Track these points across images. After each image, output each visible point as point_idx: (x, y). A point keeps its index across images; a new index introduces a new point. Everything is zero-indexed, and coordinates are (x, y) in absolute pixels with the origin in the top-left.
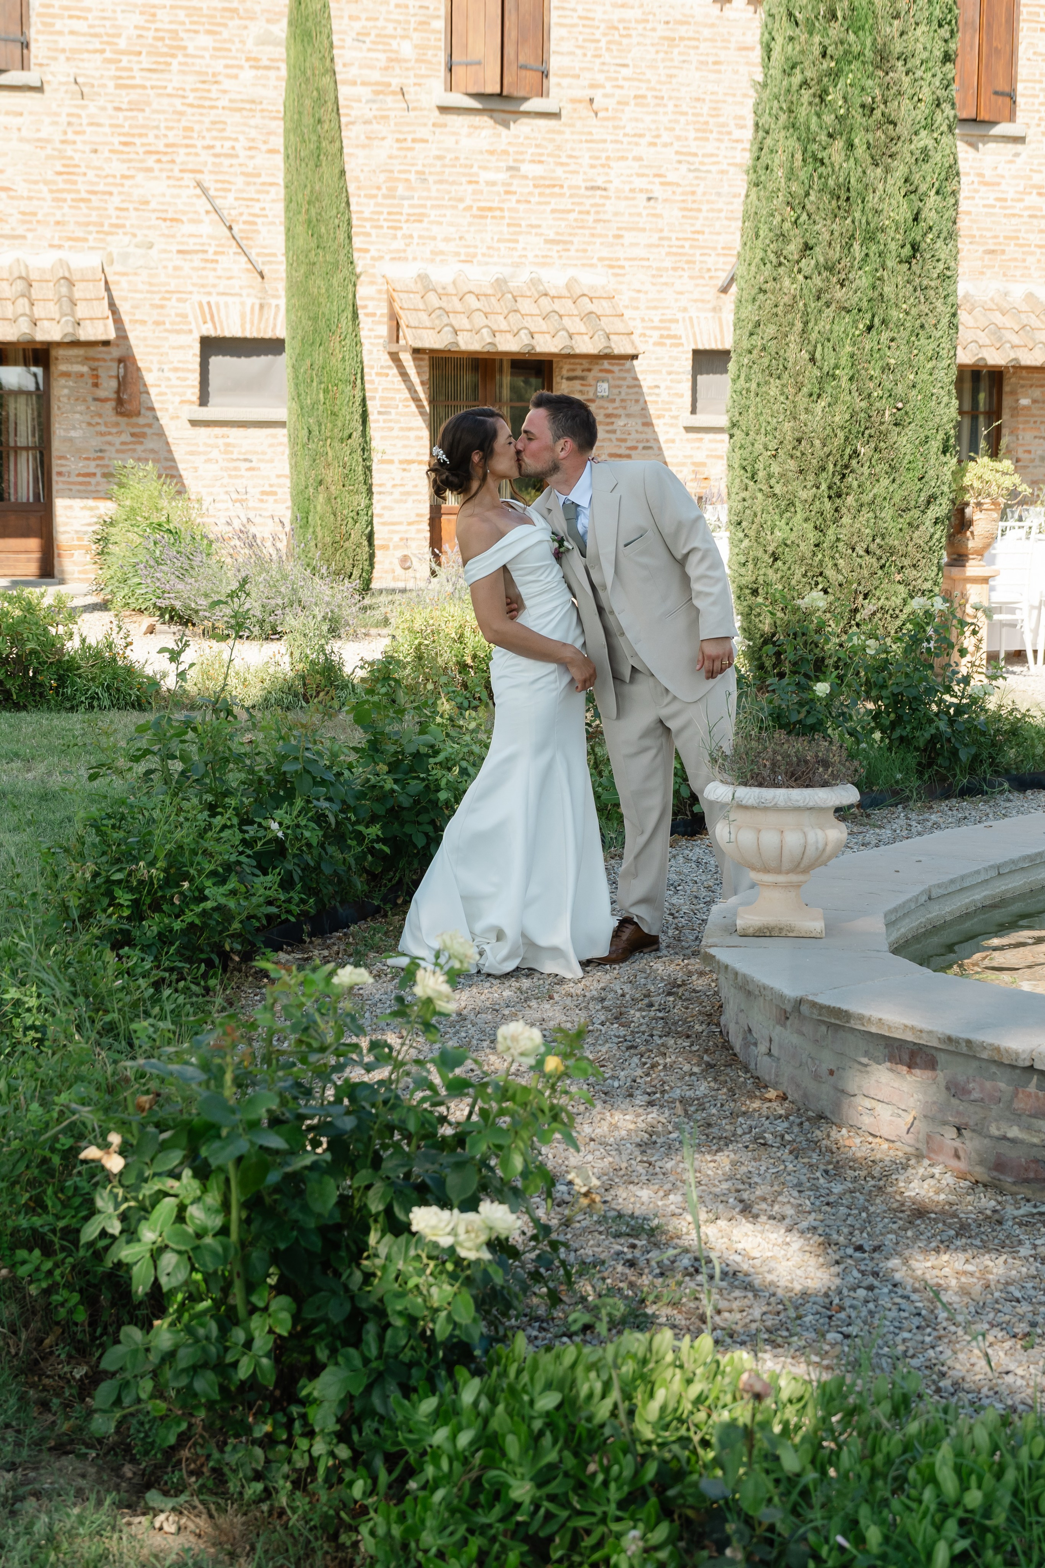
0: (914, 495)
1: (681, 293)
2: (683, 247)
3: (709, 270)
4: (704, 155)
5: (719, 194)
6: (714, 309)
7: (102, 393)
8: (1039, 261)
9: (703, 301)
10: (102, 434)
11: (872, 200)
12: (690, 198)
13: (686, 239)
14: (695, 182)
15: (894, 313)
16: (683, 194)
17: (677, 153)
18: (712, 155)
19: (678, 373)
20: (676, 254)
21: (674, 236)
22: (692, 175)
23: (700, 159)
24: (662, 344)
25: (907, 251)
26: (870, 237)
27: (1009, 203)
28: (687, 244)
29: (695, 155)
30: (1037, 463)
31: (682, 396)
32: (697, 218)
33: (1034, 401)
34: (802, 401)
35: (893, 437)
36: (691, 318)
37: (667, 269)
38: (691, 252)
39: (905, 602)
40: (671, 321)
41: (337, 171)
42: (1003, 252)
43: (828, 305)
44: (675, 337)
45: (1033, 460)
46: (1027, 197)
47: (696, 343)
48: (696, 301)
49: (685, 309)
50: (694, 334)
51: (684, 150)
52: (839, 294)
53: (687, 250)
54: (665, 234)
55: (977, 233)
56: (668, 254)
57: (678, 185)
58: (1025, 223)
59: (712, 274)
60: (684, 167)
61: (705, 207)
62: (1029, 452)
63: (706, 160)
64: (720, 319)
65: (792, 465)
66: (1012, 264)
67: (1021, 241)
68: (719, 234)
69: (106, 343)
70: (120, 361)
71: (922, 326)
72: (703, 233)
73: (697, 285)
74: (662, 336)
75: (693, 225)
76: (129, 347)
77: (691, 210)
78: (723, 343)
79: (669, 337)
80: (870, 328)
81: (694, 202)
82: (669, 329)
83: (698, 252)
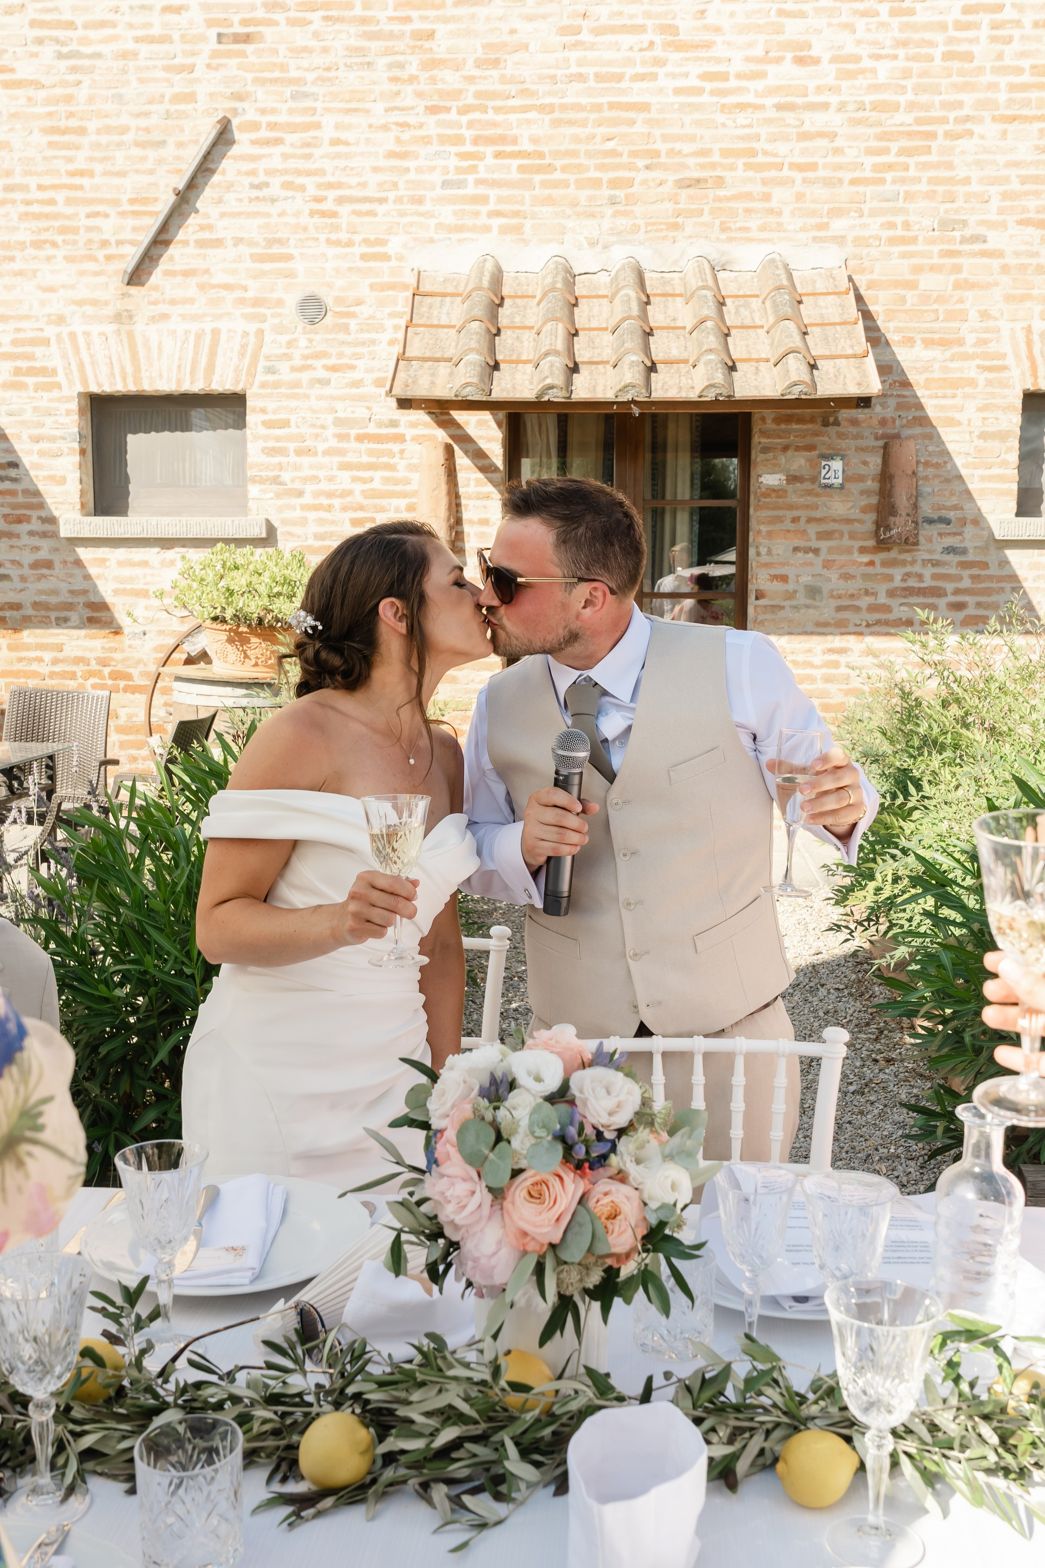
1: (51, 289)
2: (52, 202)
3: (105, 243)
4: (86, 26)
5: (119, 98)
6: (118, 318)
8: (800, 197)
9: (94, 303)
12: (63, 108)
13: (54, 187)
14: (72, 78)
16: (48, 102)
17: (33, 24)
18: (103, 24)
19: (53, 439)
20: (37, 216)
21: (33, 182)
22: (64, 64)
23: (80, 32)
24: (21, 386)
27: (733, 83)
28: (60, 196)
29: (70, 25)
30: (802, 599)
31: (62, 481)
32: (78, 147)
33: (793, 479)
36: (73, 336)
37: (22, 245)
38: (69, 210)
40: (33, 342)
42: (720, 182)
44: (43, 371)
45: (790, 595)
46: (771, 69)
47: (84, 381)
48: (80, 303)
49: (60, 320)
50: (81, 366)
51: (47, 17)
53: (60, 208)
54: (17, 179)
55: (662, 147)
56: (23, 217)
57: (38, 85)
58: (769, 121)
59: (112, 250)
60: (48, 51)
61: (92, 125)
62: (784, 579)
63: (92, 34)
64: (131, 335)
66: (740, 205)
67: (760, 159)
68: (122, 174)
72: (91, 174)
73: (82, 273)
74: (18, 371)
75: (70, 160)
77: (65, 132)
78: (137, 379)
79: (31, 372)
81: (71, 115)
82: (30, 357)
83: (83, 210)
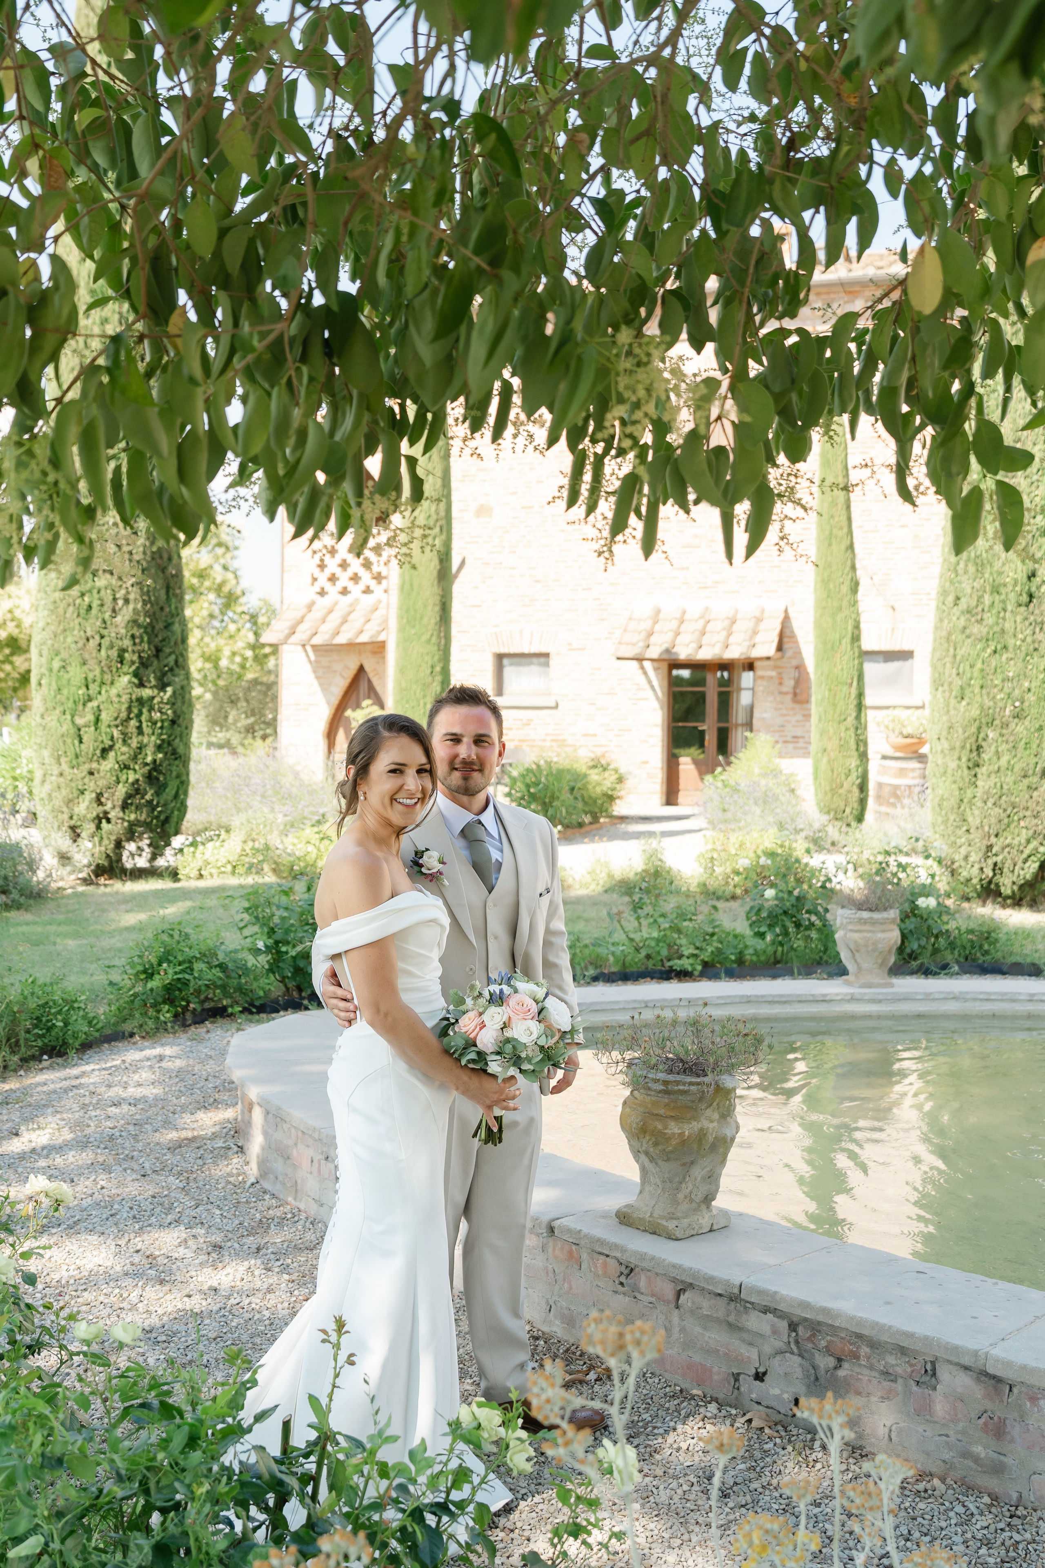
0: (1032, 766)
7: (784, 689)
10: (783, 715)
11: (997, 565)
15: (1011, 642)
25: (1025, 598)
26: (996, 590)
34: (953, 702)
35: (1012, 726)
39: (1028, 841)
41: (843, 547)
43: (968, 637)
52: (975, 629)
65: (946, 745)
69: (768, 658)
70: (797, 668)
71: (1036, 650)
76: (802, 659)
80: (995, 652)
